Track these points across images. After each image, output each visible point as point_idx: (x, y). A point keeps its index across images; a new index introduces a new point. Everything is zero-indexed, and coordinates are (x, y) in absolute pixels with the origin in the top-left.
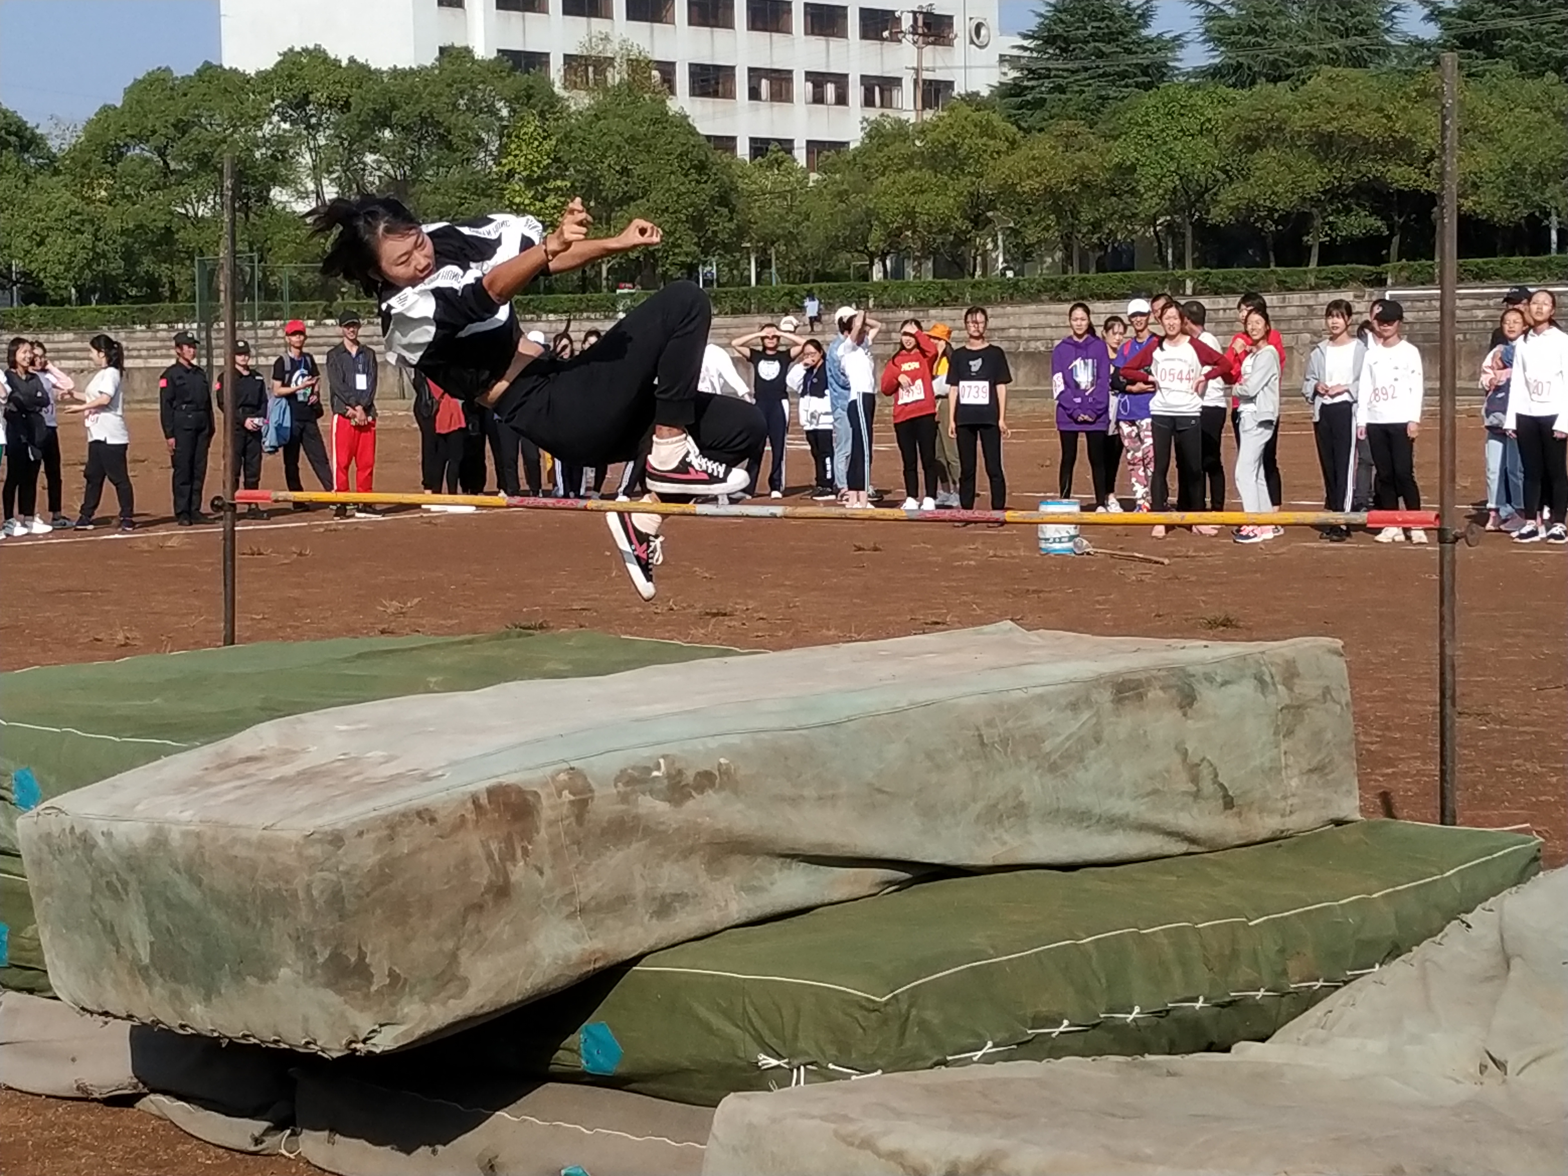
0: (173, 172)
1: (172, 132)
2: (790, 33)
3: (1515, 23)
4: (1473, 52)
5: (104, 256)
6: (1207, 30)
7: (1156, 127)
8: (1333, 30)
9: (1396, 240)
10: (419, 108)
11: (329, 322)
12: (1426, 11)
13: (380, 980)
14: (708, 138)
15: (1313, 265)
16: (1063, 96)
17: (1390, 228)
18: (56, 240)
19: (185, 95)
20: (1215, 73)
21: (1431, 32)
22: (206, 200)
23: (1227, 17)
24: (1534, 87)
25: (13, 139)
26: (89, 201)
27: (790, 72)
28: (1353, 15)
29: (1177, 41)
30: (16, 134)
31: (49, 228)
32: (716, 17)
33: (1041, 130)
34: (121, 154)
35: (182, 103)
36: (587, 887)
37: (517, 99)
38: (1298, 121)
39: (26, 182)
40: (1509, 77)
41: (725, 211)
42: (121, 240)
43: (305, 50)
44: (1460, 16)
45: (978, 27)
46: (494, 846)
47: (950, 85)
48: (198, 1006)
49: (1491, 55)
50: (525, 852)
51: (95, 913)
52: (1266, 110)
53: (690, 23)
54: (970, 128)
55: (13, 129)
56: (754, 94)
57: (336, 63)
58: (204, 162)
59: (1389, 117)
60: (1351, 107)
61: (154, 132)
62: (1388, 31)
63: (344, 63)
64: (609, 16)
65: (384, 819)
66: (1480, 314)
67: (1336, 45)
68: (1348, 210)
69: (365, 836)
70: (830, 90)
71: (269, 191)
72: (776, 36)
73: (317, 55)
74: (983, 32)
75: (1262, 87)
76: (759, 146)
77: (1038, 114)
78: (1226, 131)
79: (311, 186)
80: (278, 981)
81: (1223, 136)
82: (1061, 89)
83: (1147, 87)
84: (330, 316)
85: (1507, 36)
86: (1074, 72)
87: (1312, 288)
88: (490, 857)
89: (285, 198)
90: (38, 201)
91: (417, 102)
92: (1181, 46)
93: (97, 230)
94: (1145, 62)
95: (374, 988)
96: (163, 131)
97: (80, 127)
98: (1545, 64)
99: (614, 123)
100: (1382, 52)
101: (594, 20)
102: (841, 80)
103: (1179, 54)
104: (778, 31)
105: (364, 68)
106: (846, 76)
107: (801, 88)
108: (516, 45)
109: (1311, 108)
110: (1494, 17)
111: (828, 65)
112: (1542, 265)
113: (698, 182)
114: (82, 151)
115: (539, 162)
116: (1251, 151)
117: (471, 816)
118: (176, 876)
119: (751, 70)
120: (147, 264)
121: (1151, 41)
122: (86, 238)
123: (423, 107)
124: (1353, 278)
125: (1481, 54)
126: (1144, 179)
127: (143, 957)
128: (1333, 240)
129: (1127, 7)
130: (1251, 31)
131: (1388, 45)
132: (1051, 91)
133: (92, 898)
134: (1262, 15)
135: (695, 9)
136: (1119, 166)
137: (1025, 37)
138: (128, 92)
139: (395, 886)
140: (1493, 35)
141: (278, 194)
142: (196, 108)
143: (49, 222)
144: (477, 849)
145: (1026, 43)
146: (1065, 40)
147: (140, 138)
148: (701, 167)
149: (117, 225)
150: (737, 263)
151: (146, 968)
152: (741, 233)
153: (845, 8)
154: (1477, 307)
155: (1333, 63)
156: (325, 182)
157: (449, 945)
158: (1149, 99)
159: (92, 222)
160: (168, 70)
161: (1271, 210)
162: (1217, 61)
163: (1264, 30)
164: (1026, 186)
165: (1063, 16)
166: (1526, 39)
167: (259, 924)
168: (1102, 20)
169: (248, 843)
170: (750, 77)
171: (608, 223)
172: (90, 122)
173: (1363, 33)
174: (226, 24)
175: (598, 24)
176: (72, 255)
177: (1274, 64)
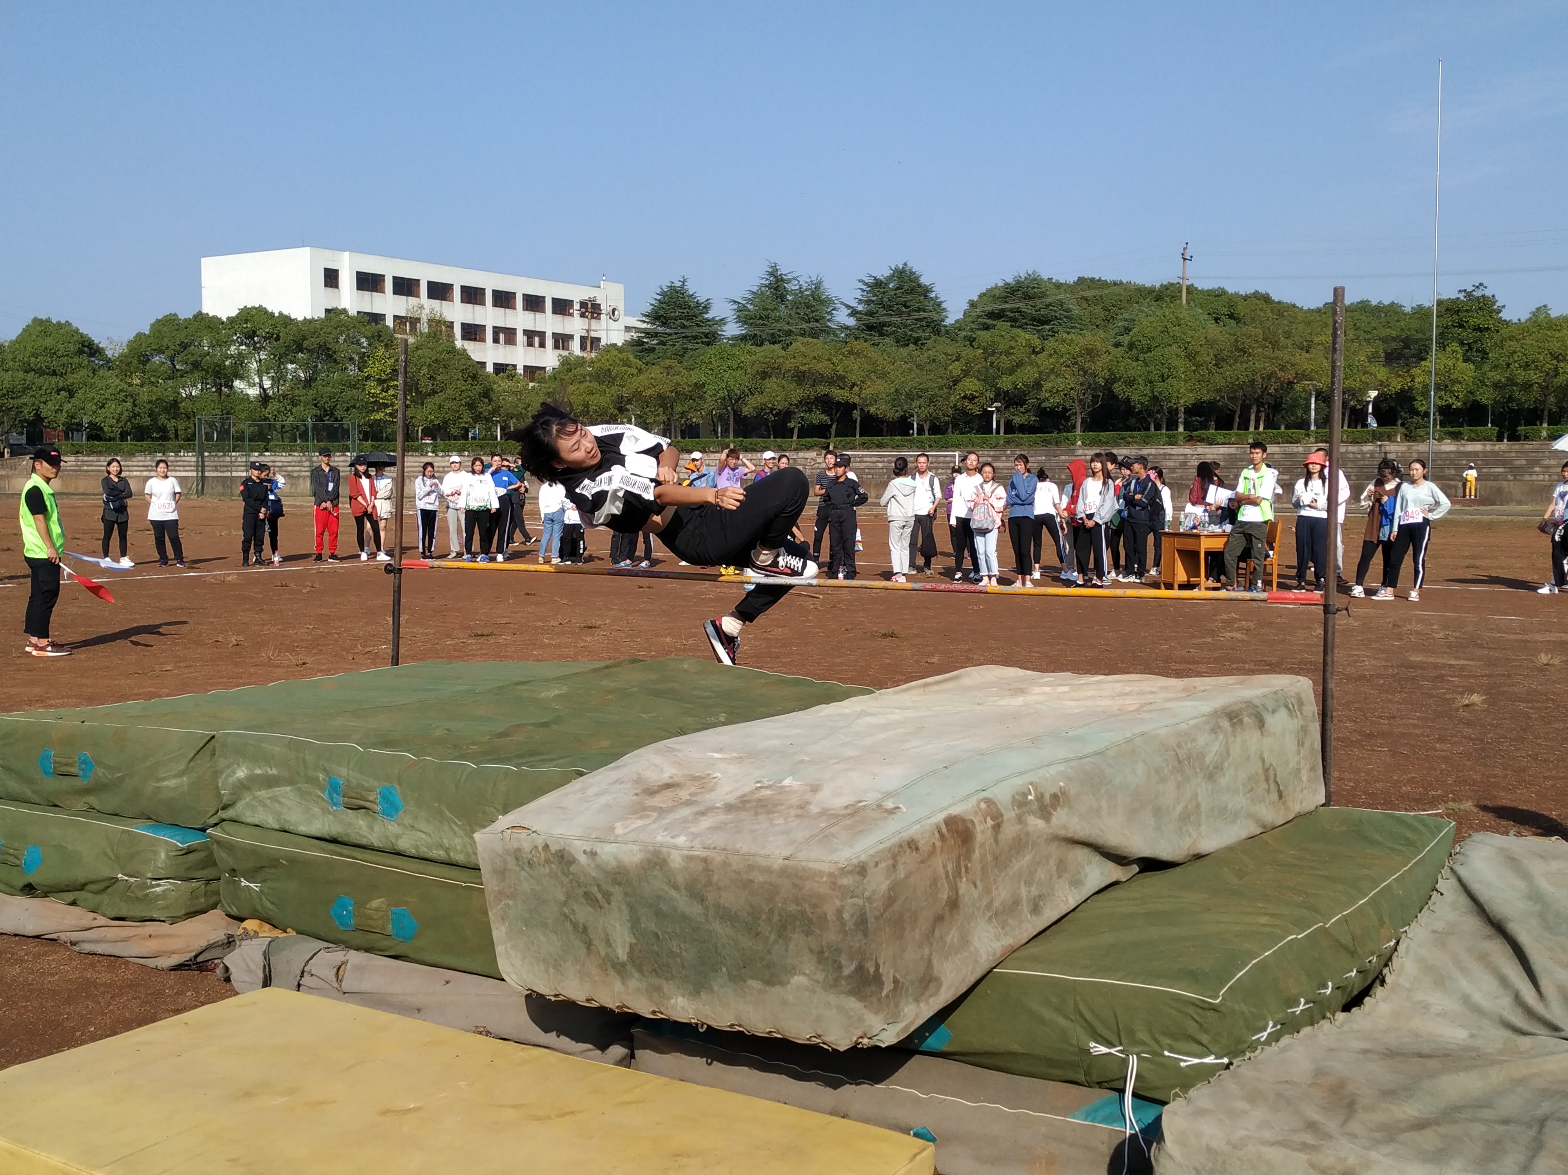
0: (178, 370)
1: (178, 348)
2: (515, 309)
3: (893, 319)
4: (873, 333)
5: (139, 414)
6: (739, 317)
7: (715, 364)
8: (803, 319)
9: (834, 426)
10: (318, 340)
11: (267, 454)
12: (849, 311)
13: (888, 986)
14: (478, 362)
15: (795, 438)
16: (665, 347)
17: (832, 420)
18: (112, 406)
19: (186, 328)
20: (743, 338)
21: (851, 322)
22: (196, 386)
23: (749, 310)
24: (904, 351)
25: (86, 349)
26: (130, 385)
27: (515, 329)
28: (813, 312)
29: (723, 322)
30: (87, 347)
31: (106, 399)
32: (476, 299)
33: (653, 364)
34: (149, 360)
35: (184, 333)
36: (999, 895)
37: (373, 337)
38: (789, 364)
39: (93, 373)
40: (891, 346)
41: (487, 400)
42: (148, 406)
43: (254, 308)
44: (866, 314)
45: (614, 310)
46: (950, 867)
47: (599, 339)
48: (680, 999)
49: (882, 334)
50: (966, 867)
51: (567, 917)
52: (772, 358)
53: (462, 302)
54: (618, 361)
55: (86, 344)
56: (496, 340)
57: (272, 314)
58: (196, 365)
59: (833, 364)
60: (815, 358)
61: (168, 348)
62: (829, 320)
63: (277, 314)
64: (418, 296)
65: (889, 850)
66: (880, 465)
67: (804, 326)
68: (811, 411)
69: (880, 866)
70: (537, 340)
71: (233, 382)
72: (507, 310)
73: (261, 310)
74: (616, 313)
75: (767, 346)
76: (500, 368)
77: (652, 356)
78: (751, 368)
79: (257, 380)
80: (789, 986)
81: (749, 371)
82: (663, 343)
83: (708, 344)
84: (267, 451)
85: (890, 325)
86: (671, 335)
87: (795, 450)
88: (947, 876)
89: (242, 386)
90: (100, 384)
91: (317, 337)
92: (725, 324)
93: (134, 401)
94: (707, 331)
95: (884, 993)
96: (173, 347)
97: (124, 344)
98: (909, 340)
99: (426, 352)
100: (827, 331)
101: (410, 298)
102: (542, 335)
103: (724, 328)
104: (508, 308)
105: (288, 318)
106: (545, 333)
107: (520, 338)
108: (368, 310)
109: (795, 357)
110: (883, 316)
111: (535, 327)
112: (910, 440)
113: (472, 385)
114: (126, 357)
115: (385, 372)
116: (763, 379)
117: (938, 844)
118: (674, 893)
119: (494, 327)
120: (162, 419)
121: (709, 321)
122: (129, 405)
123: (321, 340)
124: (816, 445)
125: (877, 334)
126: (710, 390)
127: (620, 956)
128: (803, 426)
129: (697, 303)
130: (761, 318)
131: (828, 327)
132: (658, 344)
133: (565, 904)
134: (767, 309)
135: (465, 294)
136: (696, 384)
137: (645, 316)
138: (152, 326)
139: (896, 907)
140: (884, 324)
141: (238, 384)
142: (192, 336)
143: (107, 396)
144: (941, 871)
145: (644, 319)
146: (665, 318)
147: (160, 351)
148: (474, 377)
149: (146, 398)
150: (490, 428)
151: (623, 965)
152: (495, 411)
153: (544, 297)
154: (878, 462)
155: (802, 335)
156: (264, 378)
157: (926, 951)
158: (711, 350)
159: (131, 396)
160: (175, 315)
161: (772, 409)
162: (744, 332)
163: (767, 317)
164: (649, 392)
165: (664, 306)
166: (899, 327)
167: (773, 937)
168: (685, 308)
169: (768, 870)
170: (494, 332)
171: (422, 404)
172: (130, 342)
173: (817, 321)
174: (204, 292)
175: (412, 300)
176: (121, 414)
177: (773, 334)
